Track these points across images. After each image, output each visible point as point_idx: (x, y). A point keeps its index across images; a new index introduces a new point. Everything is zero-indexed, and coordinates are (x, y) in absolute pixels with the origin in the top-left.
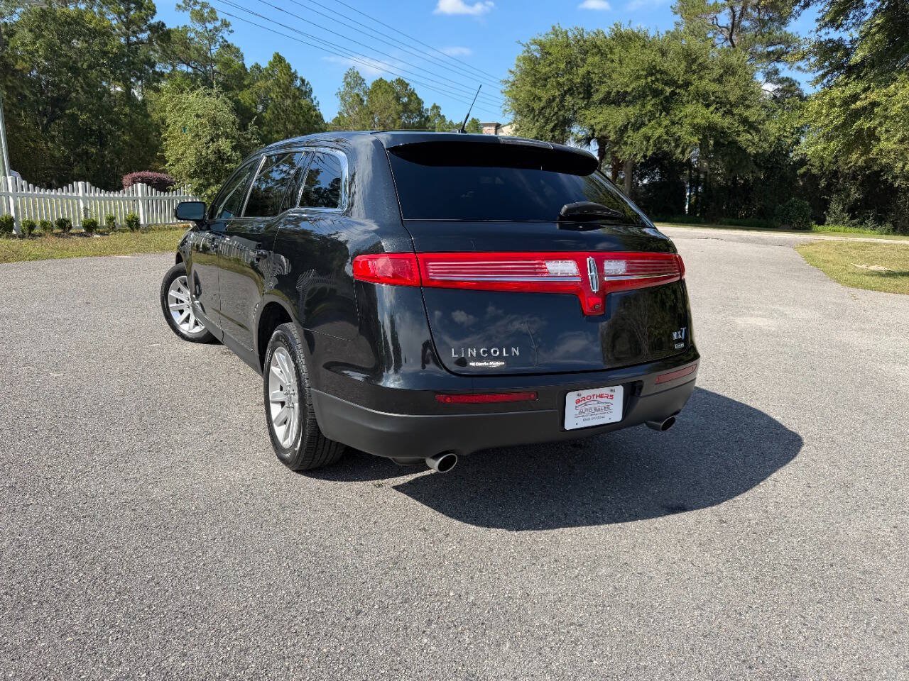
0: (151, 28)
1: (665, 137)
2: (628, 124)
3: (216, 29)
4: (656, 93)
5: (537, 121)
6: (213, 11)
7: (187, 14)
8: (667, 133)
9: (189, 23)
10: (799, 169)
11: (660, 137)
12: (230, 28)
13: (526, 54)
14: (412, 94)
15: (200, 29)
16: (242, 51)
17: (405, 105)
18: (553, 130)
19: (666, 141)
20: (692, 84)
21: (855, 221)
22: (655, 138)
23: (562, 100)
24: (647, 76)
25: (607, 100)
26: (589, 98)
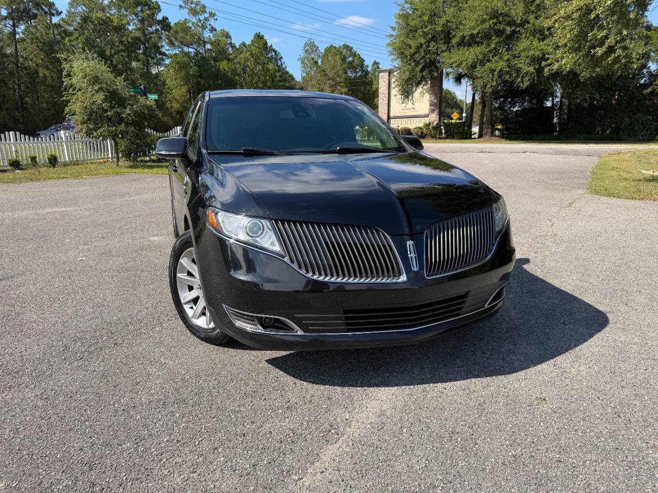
0: (159, 22)
1: (507, 69)
2: (478, 60)
3: (206, 19)
4: (499, 33)
5: (410, 64)
6: (204, 7)
7: (186, 10)
8: (509, 67)
9: (188, 17)
10: (646, 89)
11: (501, 70)
12: (216, 17)
13: (402, 12)
14: (354, 55)
15: (194, 20)
16: (230, 34)
17: (350, 63)
18: (422, 71)
19: (508, 72)
20: (528, 23)
22: (497, 70)
23: (429, 46)
24: (490, 19)
25: (462, 43)
26: (449, 43)
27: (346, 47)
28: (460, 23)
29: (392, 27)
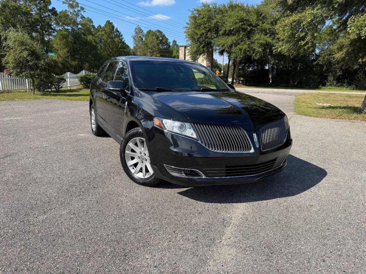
0: (50, 11)
1: (248, 49)
2: (233, 43)
3: (78, 11)
4: (244, 30)
5: (197, 44)
6: (77, 3)
7: (67, 5)
8: (249, 47)
9: (67, 9)
10: (314, 62)
11: (245, 49)
12: (84, 10)
13: (192, 15)
14: (164, 36)
15: (72, 11)
16: (92, 20)
17: (161, 41)
18: (203, 47)
19: (248, 51)
20: (259, 25)
21: (339, 84)
22: (243, 50)
23: (207, 34)
24: (240, 22)
25: (225, 34)
26: (218, 33)
27: (159, 31)
28: (224, 23)
29: (187, 23)
